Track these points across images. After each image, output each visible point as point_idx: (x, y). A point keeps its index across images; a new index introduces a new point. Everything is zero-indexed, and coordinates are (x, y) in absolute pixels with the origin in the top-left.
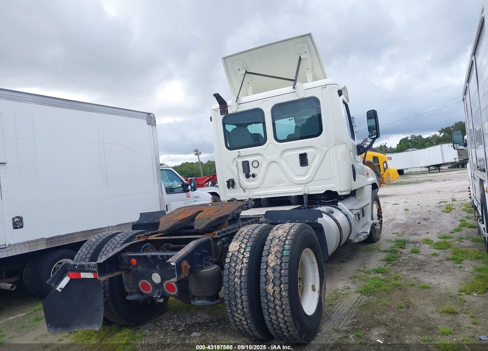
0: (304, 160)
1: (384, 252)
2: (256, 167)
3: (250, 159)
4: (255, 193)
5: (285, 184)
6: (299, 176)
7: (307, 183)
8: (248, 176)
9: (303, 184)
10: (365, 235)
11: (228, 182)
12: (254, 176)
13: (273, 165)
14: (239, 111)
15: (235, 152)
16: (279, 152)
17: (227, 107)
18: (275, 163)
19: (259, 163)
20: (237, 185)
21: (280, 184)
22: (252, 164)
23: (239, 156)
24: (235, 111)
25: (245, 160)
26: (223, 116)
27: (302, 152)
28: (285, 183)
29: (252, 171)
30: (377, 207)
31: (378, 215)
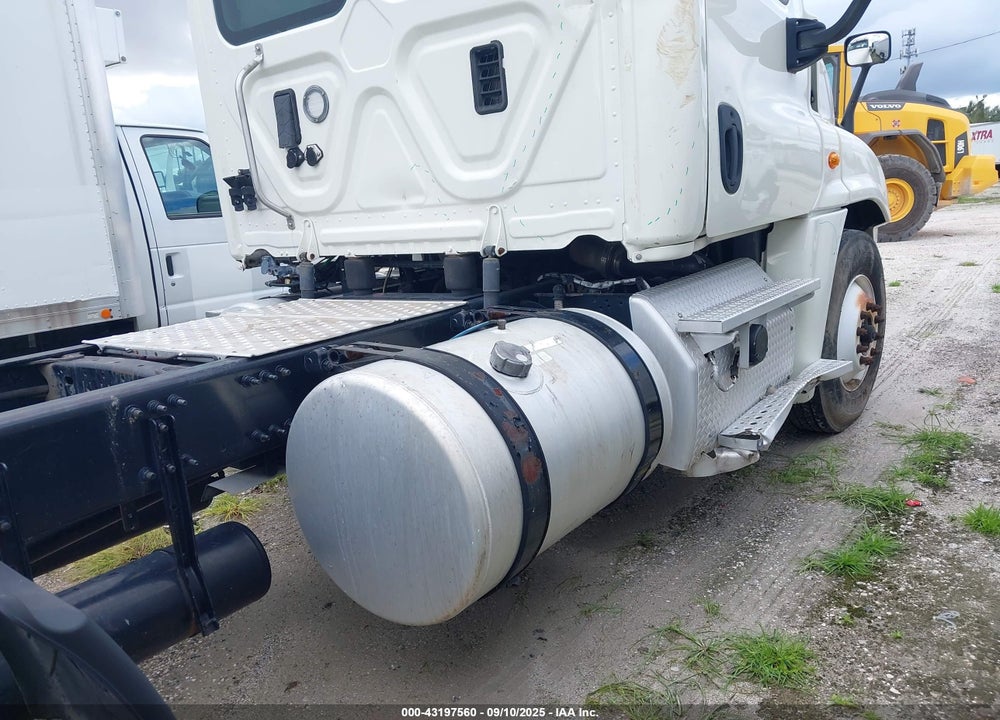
0: (489, 79)
1: (846, 501)
2: (320, 120)
3: (298, 83)
4: (325, 231)
5: (419, 200)
6: (470, 160)
7: (501, 198)
8: (294, 161)
9: (486, 201)
10: (748, 447)
12: (313, 158)
13: (378, 109)
16: (394, 41)
19: (326, 101)
21: (403, 197)
22: (306, 103)
25: (282, 86)
27: (486, 36)
28: (420, 192)
29: (308, 135)
30: (861, 299)
31: (859, 333)
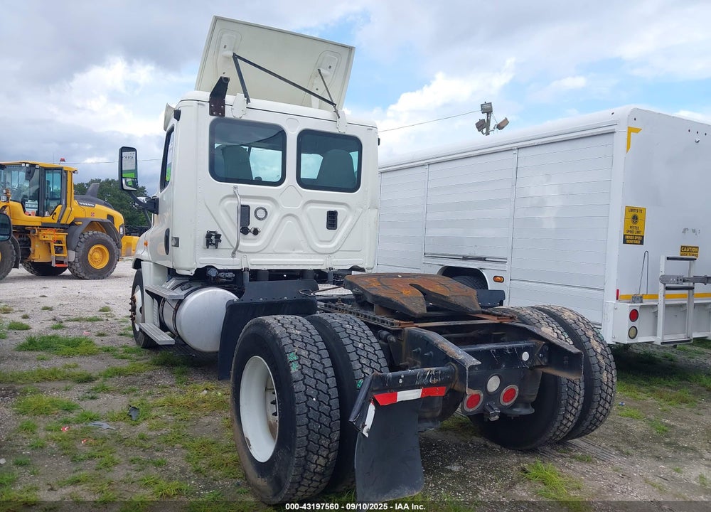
0: (332, 220)
2: (262, 219)
3: (253, 204)
4: (252, 260)
5: (301, 251)
6: (321, 242)
7: (331, 254)
8: (244, 231)
9: (327, 254)
11: (209, 235)
12: (256, 232)
13: (289, 221)
14: (244, 118)
15: (229, 187)
16: (302, 202)
17: (224, 105)
18: (293, 218)
19: (266, 212)
20: (224, 243)
21: (294, 250)
22: (256, 212)
23: (235, 196)
24: (238, 117)
25: (244, 202)
26: (214, 117)
27: (332, 209)
28: (302, 249)
29: (254, 223)
